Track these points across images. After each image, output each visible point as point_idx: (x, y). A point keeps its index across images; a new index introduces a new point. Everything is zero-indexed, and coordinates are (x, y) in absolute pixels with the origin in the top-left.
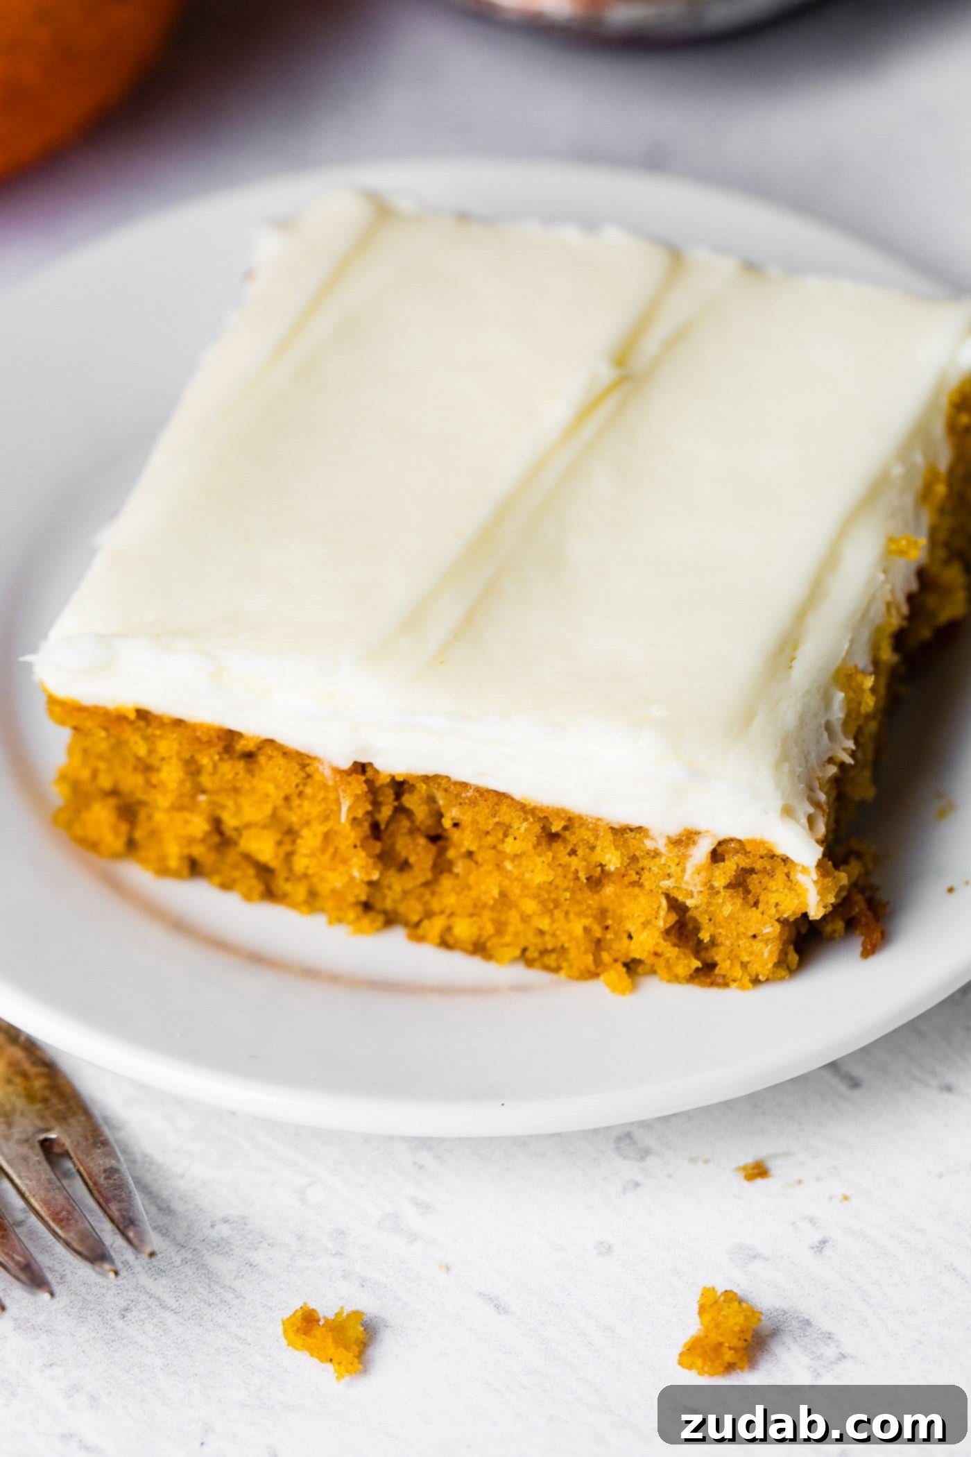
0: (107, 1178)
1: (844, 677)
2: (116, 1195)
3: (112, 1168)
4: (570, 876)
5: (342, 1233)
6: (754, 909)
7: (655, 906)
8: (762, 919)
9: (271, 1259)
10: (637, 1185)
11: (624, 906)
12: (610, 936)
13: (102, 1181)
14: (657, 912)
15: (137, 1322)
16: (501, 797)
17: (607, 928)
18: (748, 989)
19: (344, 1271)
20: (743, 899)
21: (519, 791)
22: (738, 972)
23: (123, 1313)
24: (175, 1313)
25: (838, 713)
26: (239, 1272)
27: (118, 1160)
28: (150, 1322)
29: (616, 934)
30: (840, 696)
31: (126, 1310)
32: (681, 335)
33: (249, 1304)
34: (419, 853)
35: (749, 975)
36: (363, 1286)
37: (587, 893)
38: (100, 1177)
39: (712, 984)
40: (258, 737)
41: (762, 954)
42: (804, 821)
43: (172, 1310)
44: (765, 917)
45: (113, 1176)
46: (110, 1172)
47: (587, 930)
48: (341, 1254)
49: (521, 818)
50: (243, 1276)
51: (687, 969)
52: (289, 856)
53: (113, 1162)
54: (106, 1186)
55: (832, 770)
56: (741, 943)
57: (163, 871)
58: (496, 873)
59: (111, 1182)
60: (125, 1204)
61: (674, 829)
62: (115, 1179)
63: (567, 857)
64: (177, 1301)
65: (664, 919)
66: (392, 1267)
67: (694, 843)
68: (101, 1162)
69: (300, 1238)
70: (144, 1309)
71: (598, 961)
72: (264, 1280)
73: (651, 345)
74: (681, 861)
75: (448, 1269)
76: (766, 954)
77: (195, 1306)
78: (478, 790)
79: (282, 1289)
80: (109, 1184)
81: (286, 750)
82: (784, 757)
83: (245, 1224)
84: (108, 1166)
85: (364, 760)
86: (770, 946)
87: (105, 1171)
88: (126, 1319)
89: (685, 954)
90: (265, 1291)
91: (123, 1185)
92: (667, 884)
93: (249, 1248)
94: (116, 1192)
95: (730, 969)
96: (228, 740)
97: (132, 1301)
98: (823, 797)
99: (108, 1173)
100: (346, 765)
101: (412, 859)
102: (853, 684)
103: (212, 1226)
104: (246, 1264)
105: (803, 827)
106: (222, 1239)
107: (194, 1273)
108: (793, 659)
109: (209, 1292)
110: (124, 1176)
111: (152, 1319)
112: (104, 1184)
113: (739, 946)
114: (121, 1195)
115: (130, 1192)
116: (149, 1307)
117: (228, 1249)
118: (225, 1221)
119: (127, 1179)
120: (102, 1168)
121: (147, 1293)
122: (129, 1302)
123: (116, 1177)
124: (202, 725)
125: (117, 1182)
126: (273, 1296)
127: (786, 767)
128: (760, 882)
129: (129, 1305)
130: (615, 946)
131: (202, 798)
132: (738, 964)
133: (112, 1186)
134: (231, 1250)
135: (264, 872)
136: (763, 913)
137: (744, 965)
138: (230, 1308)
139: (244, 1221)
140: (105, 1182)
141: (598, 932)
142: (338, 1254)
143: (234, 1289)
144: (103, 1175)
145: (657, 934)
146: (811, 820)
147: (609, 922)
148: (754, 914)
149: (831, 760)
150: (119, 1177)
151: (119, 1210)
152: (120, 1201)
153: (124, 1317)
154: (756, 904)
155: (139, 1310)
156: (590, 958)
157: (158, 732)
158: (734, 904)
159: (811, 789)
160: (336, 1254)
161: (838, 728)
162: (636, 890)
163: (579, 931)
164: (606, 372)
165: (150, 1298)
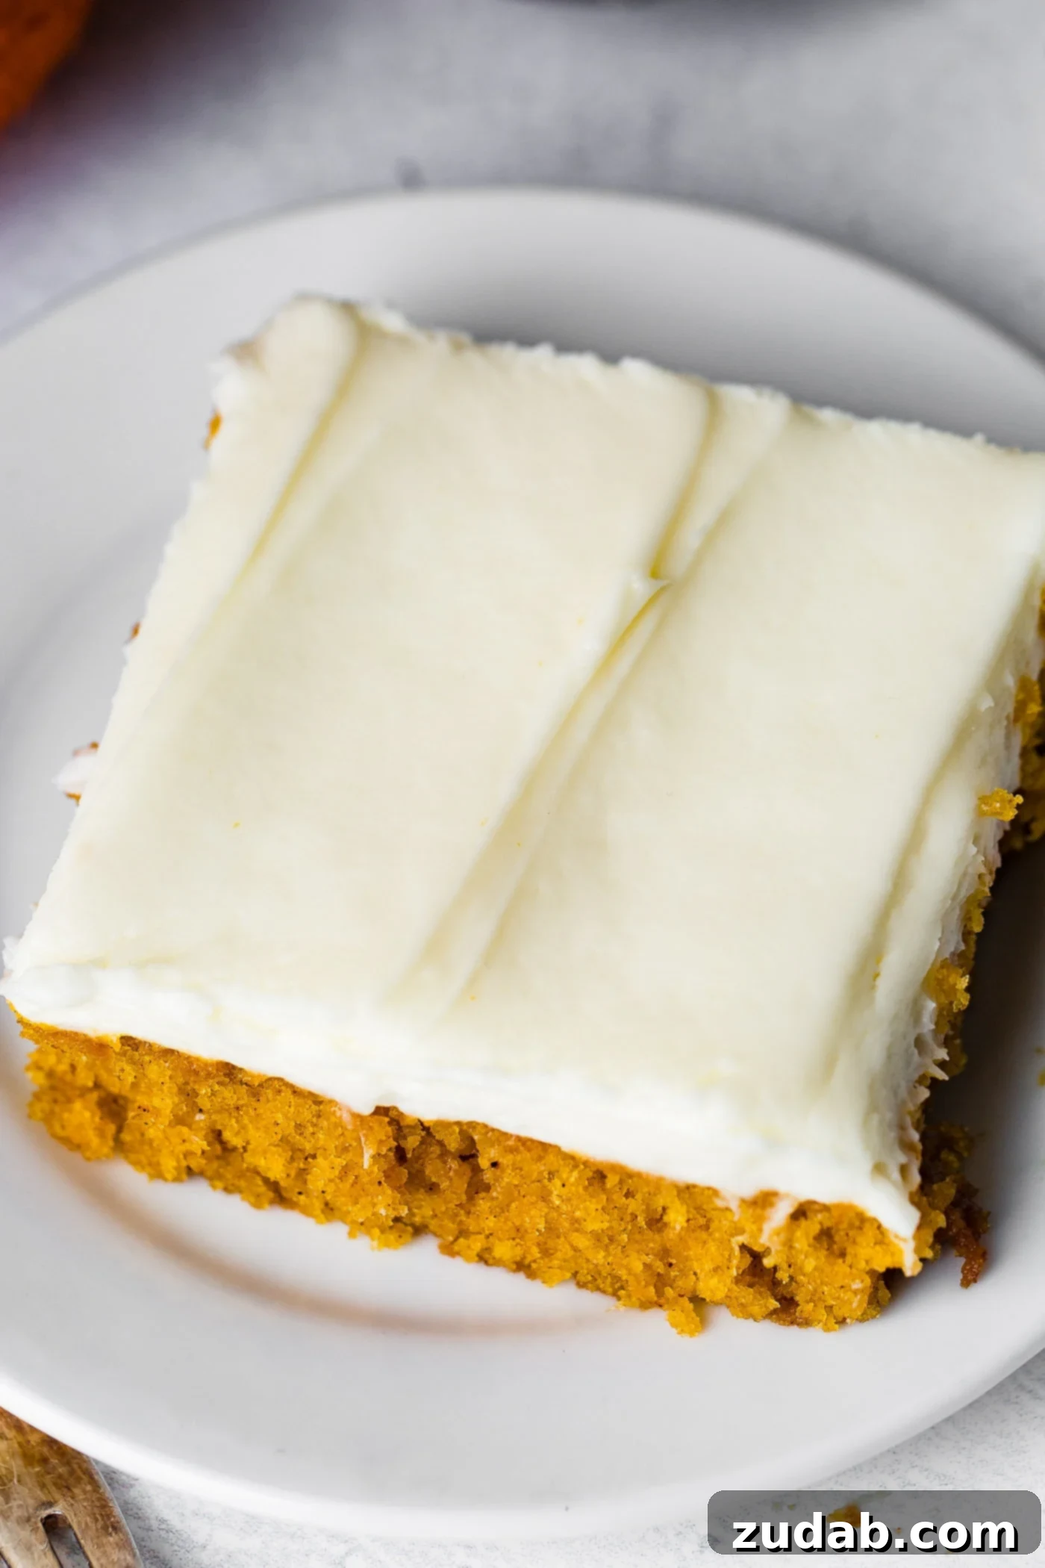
1: (933, 983)
4: (628, 1218)
6: (840, 1261)
7: (726, 1254)
8: (851, 1273)
11: (689, 1249)
12: (673, 1274)
14: (729, 1260)
16: (545, 1147)
17: (671, 1265)
18: (834, 1330)
20: (828, 1249)
21: (567, 1145)
22: (823, 1314)
25: (928, 1024)
29: (680, 1271)
30: (931, 1005)
32: (724, 519)
34: (451, 1178)
35: (835, 1318)
37: (649, 1234)
39: (792, 1323)
40: (264, 1075)
41: (851, 1304)
42: (896, 1175)
44: (854, 1271)
47: (647, 1266)
49: (571, 1166)
51: (764, 1309)
52: (302, 1173)
55: (925, 1094)
56: (825, 1289)
57: (157, 1174)
58: (541, 1204)
61: (749, 1191)
63: (624, 1199)
65: (738, 1263)
67: (772, 1205)
71: (659, 1293)
73: (690, 538)
74: (759, 1220)
76: (857, 1303)
78: (519, 1139)
81: (296, 1089)
82: (873, 1108)
85: (386, 1104)
86: (859, 1297)
89: (760, 1293)
92: (741, 1239)
95: (813, 1311)
96: (229, 1072)
98: (915, 1136)
100: (367, 1110)
101: (444, 1185)
102: (945, 987)
105: (894, 1184)
108: (877, 975)
113: (823, 1293)
124: (198, 1059)
127: (875, 1119)
128: (847, 1235)
130: (680, 1283)
131: (199, 1117)
132: (821, 1305)
135: (274, 1187)
136: (851, 1267)
137: (829, 1309)
141: (660, 1267)
145: (728, 1281)
146: (904, 1170)
147: (674, 1261)
148: (841, 1267)
149: (921, 1080)
154: (843, 1254)
156: (652, 1290)
157: (147, 1058)
158: (818, 1258)
159: (902, 1128)
161: (929, 1039)
162: (704, 1235)
163: (638, 1267)
164: (641, 587)
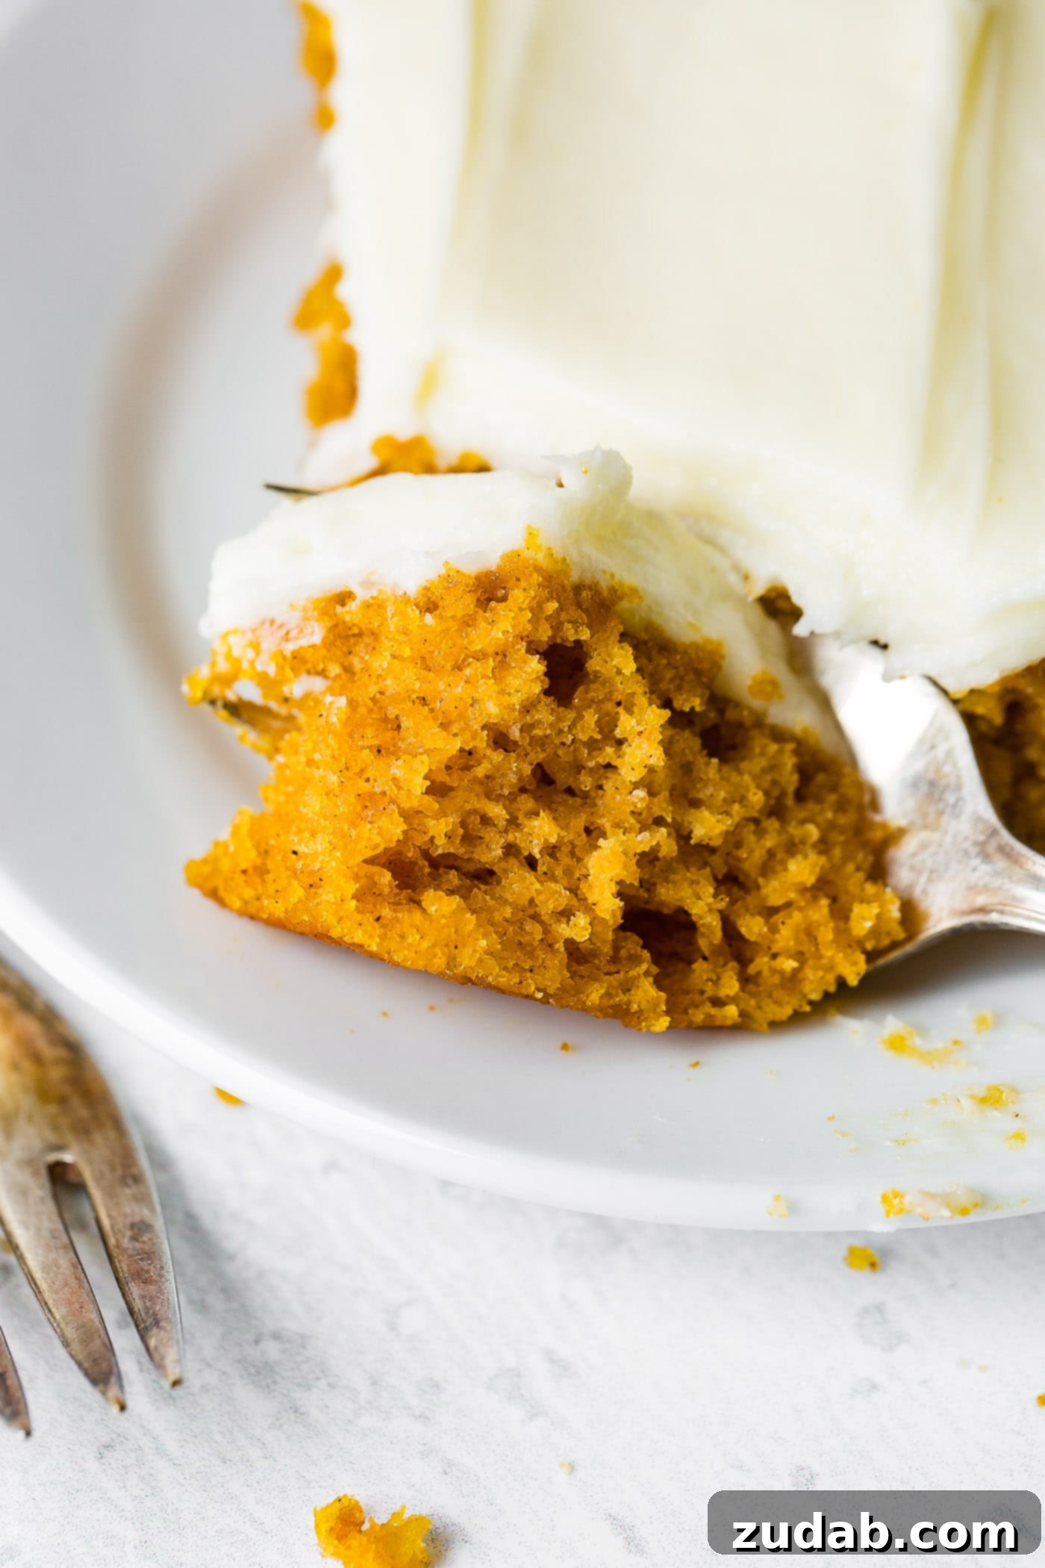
0: (134, 1238)
2: (142, 1269)
3: (142, 1222)
5: (437, 1386)
9: (327, 1407)
10: (874, 1387)
13: (126, 1243)
15: (118, 1468)
19: (425, 1444)
23: (102, 1450)
24: (174, 1464)
26: (278, 1419)
27: (153, 1210)
28: (135, 1473)
31: (107, 1447)
33: (280, 1471)
36: (446, 1474)
38: (124, 1236)
43: (171, 1460)
45: (141, 1236)
46: (139, 1230)
48: (427, 1418)
50: (281, 1426)
53: (146, 1212)
54: (130, 1252)
59: (138, 1245)
60: (152, 1288)
62: (144, 1242)
64: (181, 1447)
66: (494, 1451)
68: (128, 1210)
69: (374, 1383)
70: (131, 1451)
72: (310, 1437)
75: (572, 1468)
77: (204, 1459)
79: (331, 1457)
80: (134, 1249)
83: (304, 1347)
84: (137, 1219)
87: (132, 1226)
88: (103, 1461)
90: (307, 1454)
91: (154, 1253)
93: (299, 1385)
94: (142, 1264)
97: (119, 1435)
99: (136, 1231)
103: (257, 1342)
104: (291, 1408)
106: (266, 1364)
107: (214, 1409)
109: (228, 1442)
110: (158, 1237)
111: (140, 1468)
112: (128, 1249)
114: (148, 1272)
115: (162, 1268)
116: (140, 1448)
117: (270, 1381)
118: (277, 1336)
119: (161, 1243)
120: (129, 1220)
121: (143, 1427)
122: (114, 1436)
123: (145, 1238)
125: (147, 1248)
126: (316, 1465)
129: (112, 1439)
133: (139, 1254)
134: (275, 1383)
138: (251, 1472)
139: (303, 1341)
140: (130, 1246)
142: (423, 1418)
143: (264, 1444)
144: (128, 1233)
150: (150, 1239)
151: (143, 1297)
152: (145, 1282)
153: (102, 1457)
155: (125, 1451)
160: (420, 1416)
165: (145, 1435)
